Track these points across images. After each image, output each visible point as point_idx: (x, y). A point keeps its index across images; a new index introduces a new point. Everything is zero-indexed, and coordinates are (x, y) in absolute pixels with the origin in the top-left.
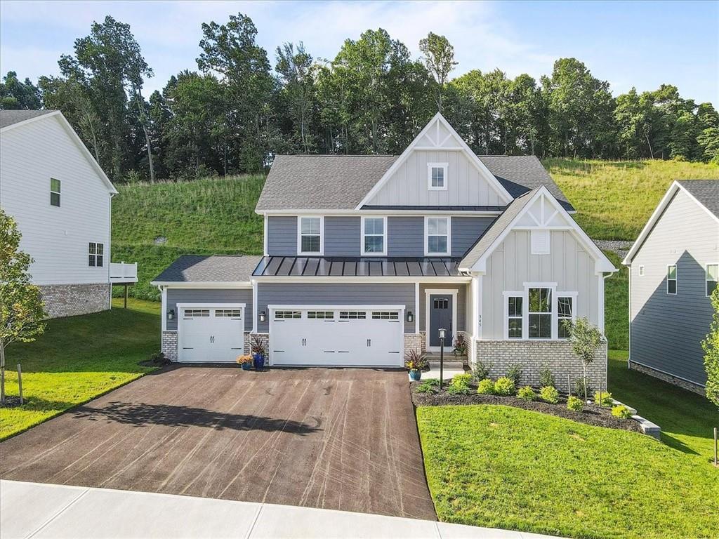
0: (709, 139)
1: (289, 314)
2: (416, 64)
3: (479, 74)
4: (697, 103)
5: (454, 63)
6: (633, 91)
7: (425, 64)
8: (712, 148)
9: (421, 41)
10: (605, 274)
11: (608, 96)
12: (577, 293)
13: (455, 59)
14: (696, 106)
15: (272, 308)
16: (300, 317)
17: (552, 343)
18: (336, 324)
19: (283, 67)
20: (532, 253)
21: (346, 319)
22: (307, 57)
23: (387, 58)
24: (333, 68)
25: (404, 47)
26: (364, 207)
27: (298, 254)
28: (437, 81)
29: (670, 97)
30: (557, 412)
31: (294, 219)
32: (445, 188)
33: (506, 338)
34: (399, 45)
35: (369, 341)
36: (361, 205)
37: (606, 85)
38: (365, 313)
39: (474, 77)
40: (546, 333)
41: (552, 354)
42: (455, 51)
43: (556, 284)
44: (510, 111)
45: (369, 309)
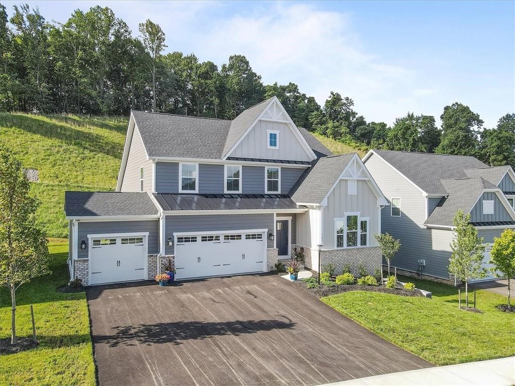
0: (315, 118)
1: (187, 240)
2: (135, 40)
3: (181, 55)
4: (308, 96)
5: (164, 46)
6: (276, 84)
7: (142, 42)
8: (316, 124)
9: (140, 24)
10: (381, 206)
11: (261, 85)
12: (369, 218)
13: (165, 43)
14: (307, 98)
15: (176, 235)
16: (196, 241)
17: (358, 249)
18: (223, 245)
19: (18, 21)
20: (349, 194)
21: (228, 241)
22: (40, 18)
23: (112, 31)
24: (64, 30)
25: (126, 25)
26: (229, 158)
27: (180, 192)
28: (152, 56)
29: (294, 91)
30: (380, 290)
31: (176, 165)
32: (277, 147)
33: (336, 248)
34: (122, 24)
35: (244, 255)
36: (226, 157)
37: (260, 78)
38: (240, 236)
39: (177, 56)
40: (355, 244)
41: (358, 256)
42: (166, 37)
43: (360, 213)
44: (201, 85)
45: (243, 232)
